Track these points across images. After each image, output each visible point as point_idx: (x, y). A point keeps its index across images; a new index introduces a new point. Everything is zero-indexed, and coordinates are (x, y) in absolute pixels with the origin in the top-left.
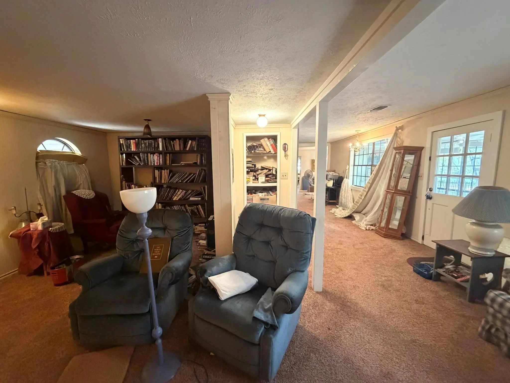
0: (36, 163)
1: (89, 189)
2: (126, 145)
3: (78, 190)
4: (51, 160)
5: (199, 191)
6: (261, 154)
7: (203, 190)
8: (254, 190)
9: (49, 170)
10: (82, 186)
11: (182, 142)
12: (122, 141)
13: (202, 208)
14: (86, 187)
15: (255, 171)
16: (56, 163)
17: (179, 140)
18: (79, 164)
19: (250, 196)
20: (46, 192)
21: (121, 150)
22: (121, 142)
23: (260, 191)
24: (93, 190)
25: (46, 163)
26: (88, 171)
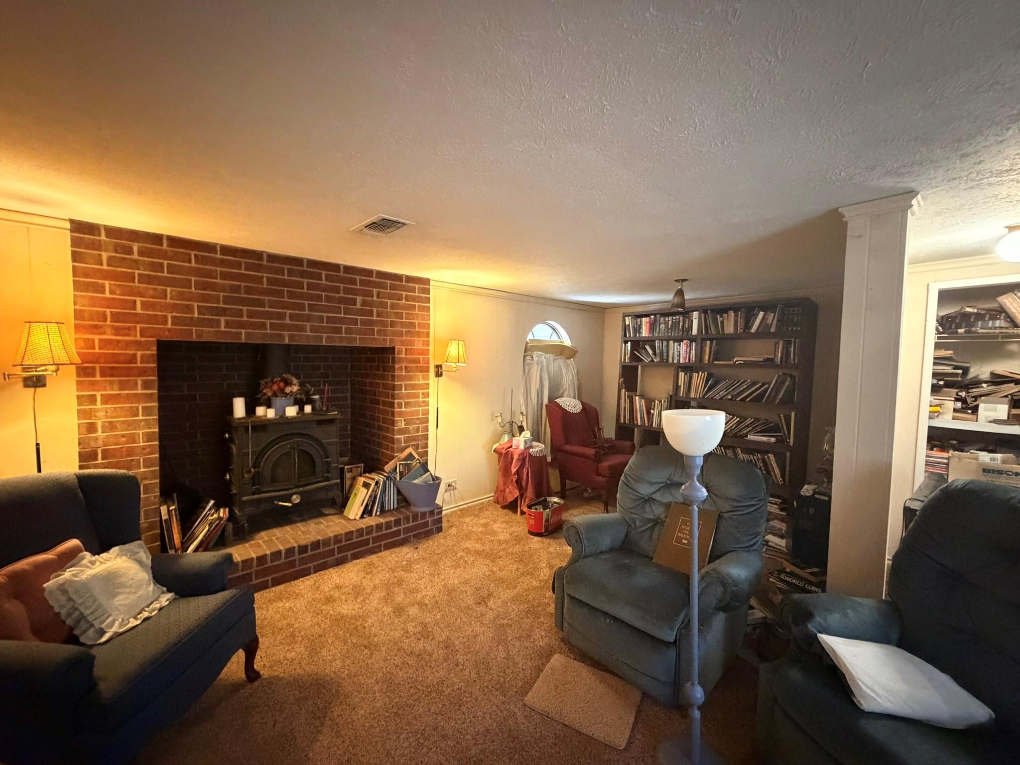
0: (525, 356)
1: (575, 399)
2: (634, 327)
3: (562, 399)
4: (538, 353)
5: (771, 423)
6: (997, 337)
7: (783, 421)
8: (955, 440)
9: (535, 366)
10: (566, 393)
11: (743, 315)
12: (628, 321)
13: (776, 461)
14: (572, 394)
15: (967, 387)
16: (543, 357)
17: (734, 312)
18: (567, 359)
19: (935, 453)
20: (529, 397)
21: (625, 335)
22: (627, 323)
23: (983, 445)
24: (580, 399)
25: (532, 357)
26: (576, 370)
